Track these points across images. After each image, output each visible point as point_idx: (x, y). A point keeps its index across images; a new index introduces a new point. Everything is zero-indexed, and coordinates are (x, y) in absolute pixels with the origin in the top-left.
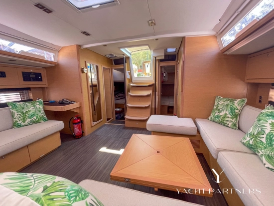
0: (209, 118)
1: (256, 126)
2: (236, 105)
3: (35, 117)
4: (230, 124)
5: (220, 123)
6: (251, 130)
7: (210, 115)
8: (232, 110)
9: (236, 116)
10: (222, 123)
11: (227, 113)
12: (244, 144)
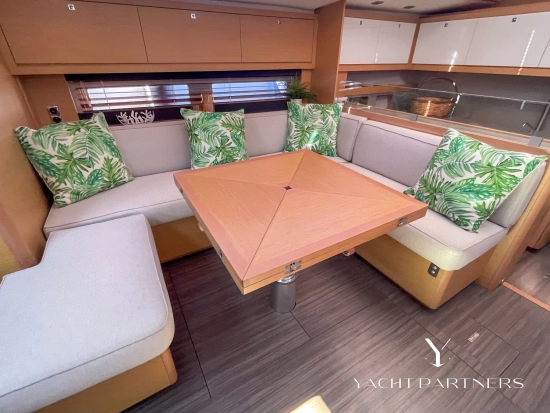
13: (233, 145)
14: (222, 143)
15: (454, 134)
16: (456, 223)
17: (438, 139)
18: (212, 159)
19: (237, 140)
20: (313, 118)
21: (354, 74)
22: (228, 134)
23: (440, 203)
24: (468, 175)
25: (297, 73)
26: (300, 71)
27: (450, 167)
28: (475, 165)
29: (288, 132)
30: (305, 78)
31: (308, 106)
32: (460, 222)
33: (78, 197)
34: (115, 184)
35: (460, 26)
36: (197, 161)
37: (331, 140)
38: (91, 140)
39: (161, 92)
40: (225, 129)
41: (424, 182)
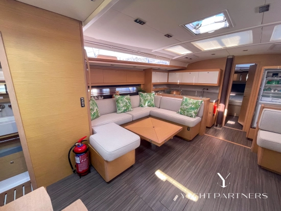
13: (129, 104)
14: (126, 104)
15: (185, 97)
16: (191, 117)
17: (182, 99)
20: (148, 97)
21: (155, 85)
23: (186, 113)
24: (190, 105)
25: (139, 85)
26: (140, 85)
27: (186, 105)
28: (191, 103)
29: (140, 101)
30: (142, 86)
31: (145, 94)
32: (191, 116)
34: (98, 117)
35: (178, 74)
36: (119, 109)
37: (153, 102)
38: (93, 104)
39: (101, 91)
40: (126, 100)
41: (181, 109)
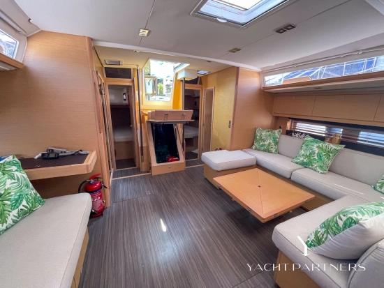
0: (254, 147)
1: (306, 149)
2: (276, 134)
3: (24, 203)
4: (274, 150)
5: (264, 151)
6: (303, 152)
7: (253, 144)
8: (274, 139)
9: (277, 143)
10: (268, 151)
11: (271, 141)
12: (297, 163)
13: (316, 158)
14: (310, 154)
18: (302, 159)
19: (320, 156)
22: (317, 152)
33: (256, 149)
40: (316, 149)
